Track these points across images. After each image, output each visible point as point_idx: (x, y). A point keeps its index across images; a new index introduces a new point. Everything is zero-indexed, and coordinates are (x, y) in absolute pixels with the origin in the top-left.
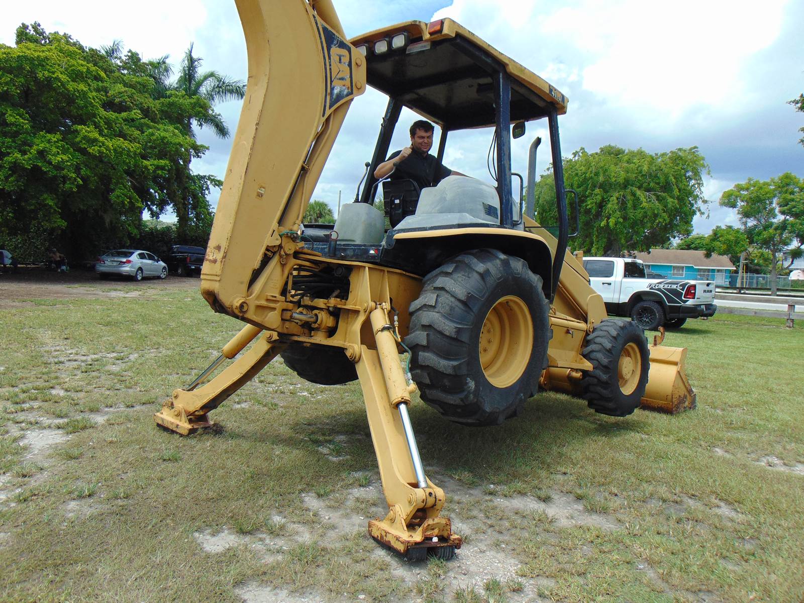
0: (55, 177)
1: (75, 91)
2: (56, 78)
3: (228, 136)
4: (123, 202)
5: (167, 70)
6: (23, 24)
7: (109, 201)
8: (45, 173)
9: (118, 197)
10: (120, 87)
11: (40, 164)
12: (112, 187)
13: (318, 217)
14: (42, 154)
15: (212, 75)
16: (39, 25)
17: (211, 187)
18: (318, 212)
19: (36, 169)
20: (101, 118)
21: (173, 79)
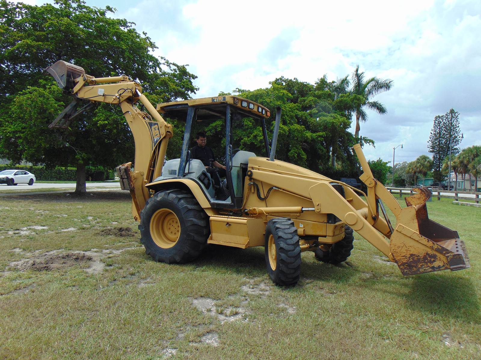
0: (260, 147)
1: (275, 106)
2: (265, 101)
3: (386, 112)
4: (294, 156)
5: (347, 83)
6: (276, 79)
7: (288, 155)
8: (256, 145)
9: (292, 153)
10: (311, 98)
11: (254, 142)
12: (290, 149)
13: (475, 157)
14: (255, 137)
15: (373, 80)
16: (283, 77)
17: (365, 144)
18: (475, 153)
19: (252, 144)
20: (287, 116)
21: (351, 87)
